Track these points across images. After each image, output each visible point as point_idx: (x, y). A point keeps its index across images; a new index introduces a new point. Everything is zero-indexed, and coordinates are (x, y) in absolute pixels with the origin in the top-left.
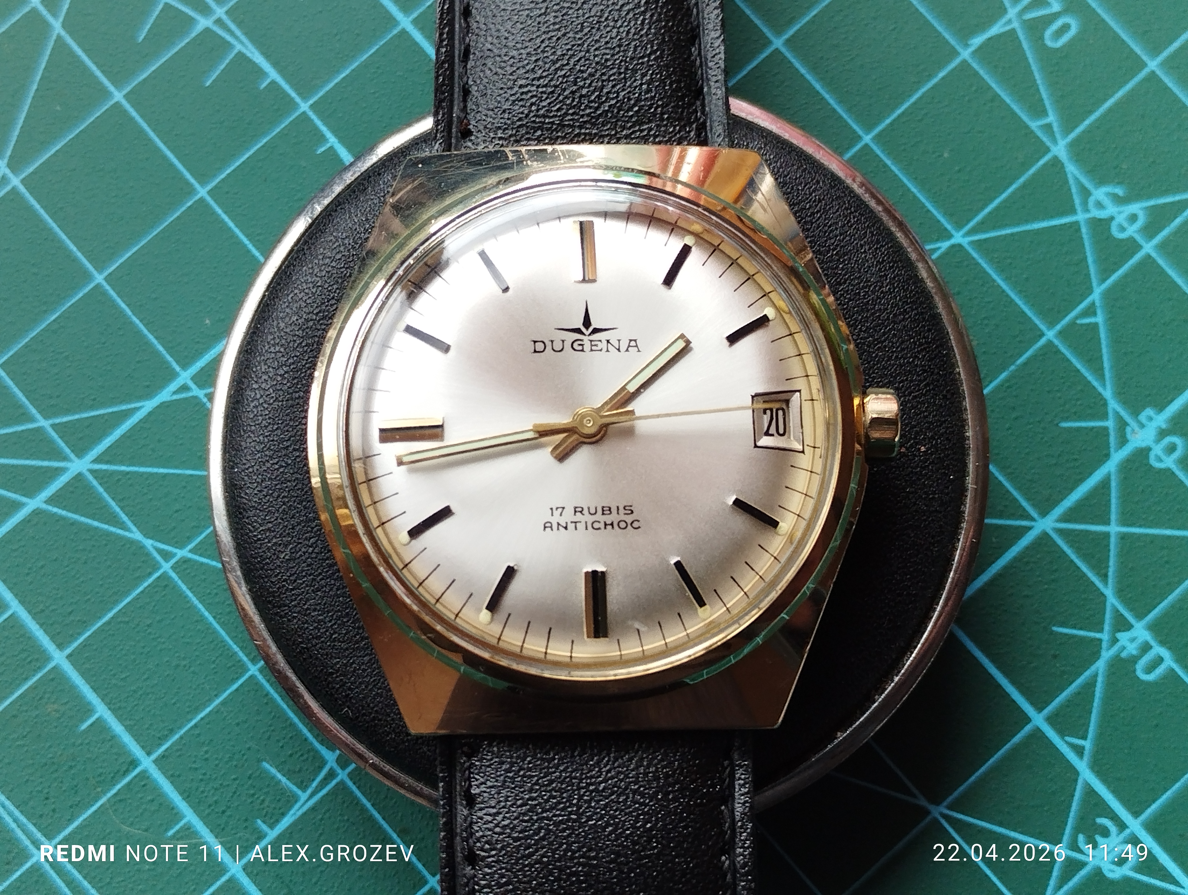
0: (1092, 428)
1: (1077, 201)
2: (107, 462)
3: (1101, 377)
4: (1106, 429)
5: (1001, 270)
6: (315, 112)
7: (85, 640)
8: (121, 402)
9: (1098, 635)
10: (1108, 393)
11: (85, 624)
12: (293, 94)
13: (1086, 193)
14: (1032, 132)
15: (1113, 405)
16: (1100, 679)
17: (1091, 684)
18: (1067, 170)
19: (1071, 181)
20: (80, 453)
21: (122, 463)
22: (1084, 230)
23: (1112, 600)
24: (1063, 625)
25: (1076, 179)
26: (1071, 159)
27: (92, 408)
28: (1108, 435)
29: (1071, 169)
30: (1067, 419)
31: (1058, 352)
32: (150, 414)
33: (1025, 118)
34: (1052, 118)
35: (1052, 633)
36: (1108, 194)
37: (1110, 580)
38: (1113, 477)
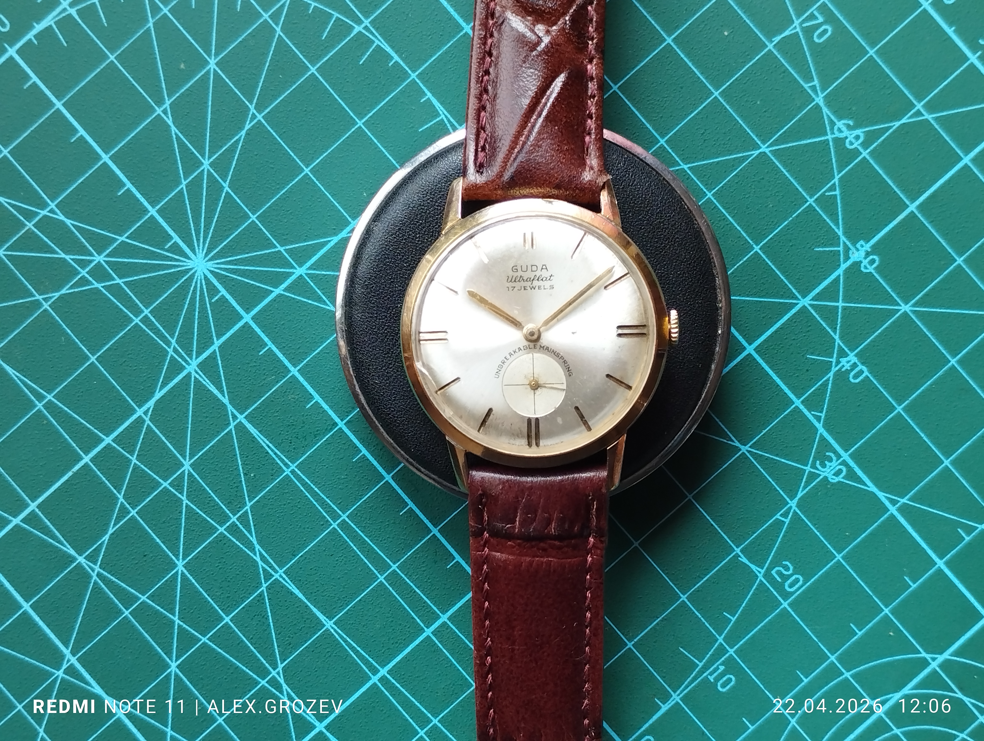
0: (832, 251)
1: (828, 128)
2: (314, 269)
3: (837, 224)
4: (839, 251)
5: (785, 166)
6: (419, 79)
7: (307, 362)
8: (322, 238)
9: (831, 360)
10: (840, 233)
11: (307, 354)
12: (407, 69)
13: (832, 124)
14: (805, 90)
15: (843, 238)
16: (830, 382)
17: (825, 384)
18: (824, 111)
19: (825, 117)
20: (301, 265)
21: (322, 269)
22: (831, 144)
23: (838, 341)
24: (812, 354)
25: (828, 116)
26: (825, 105)
27: (305, 241)
28: (840, 255)
29: (825, 110)
30: (819, 246)
31: (815, 210)
32: (336, 244)
33: (802, 82)
34: (816, 82)
35: (807, 358)
36: (844, 124)
37: (838, 331)
38: (841, 277)
